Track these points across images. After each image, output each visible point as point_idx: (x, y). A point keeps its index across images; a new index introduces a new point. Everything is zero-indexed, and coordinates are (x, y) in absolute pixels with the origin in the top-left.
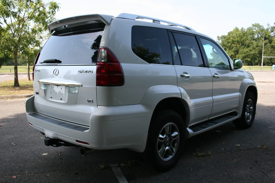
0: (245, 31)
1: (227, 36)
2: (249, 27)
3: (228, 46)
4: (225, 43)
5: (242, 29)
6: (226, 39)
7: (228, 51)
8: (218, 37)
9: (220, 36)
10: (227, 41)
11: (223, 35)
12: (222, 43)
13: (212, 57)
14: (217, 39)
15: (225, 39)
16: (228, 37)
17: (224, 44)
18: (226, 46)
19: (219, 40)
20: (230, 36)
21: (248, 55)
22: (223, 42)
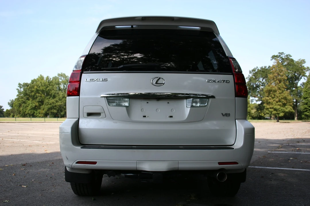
0: (50, 80)
1: (30, 84)
2: (55, 77)
3: (32, 95)
4: (28, 92)
5: (48, 78)
6: (30, 87)
7: (32, 101)
8: (20, 84)
9: (22, 84)
10: (30, 89)
11: (26, 83)
12: (24, 92)
13: (10, 107)
14: (19, 87)
15: (28, 87)
16: (32, 85)
17: (26, 93)
18: (29, 95)
19: (21, 88)
20: (33, 84)
21: (54, 106)
22: (25, 90)
